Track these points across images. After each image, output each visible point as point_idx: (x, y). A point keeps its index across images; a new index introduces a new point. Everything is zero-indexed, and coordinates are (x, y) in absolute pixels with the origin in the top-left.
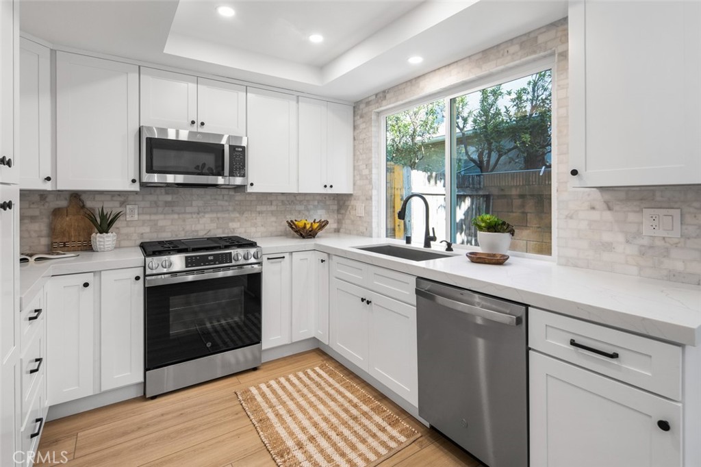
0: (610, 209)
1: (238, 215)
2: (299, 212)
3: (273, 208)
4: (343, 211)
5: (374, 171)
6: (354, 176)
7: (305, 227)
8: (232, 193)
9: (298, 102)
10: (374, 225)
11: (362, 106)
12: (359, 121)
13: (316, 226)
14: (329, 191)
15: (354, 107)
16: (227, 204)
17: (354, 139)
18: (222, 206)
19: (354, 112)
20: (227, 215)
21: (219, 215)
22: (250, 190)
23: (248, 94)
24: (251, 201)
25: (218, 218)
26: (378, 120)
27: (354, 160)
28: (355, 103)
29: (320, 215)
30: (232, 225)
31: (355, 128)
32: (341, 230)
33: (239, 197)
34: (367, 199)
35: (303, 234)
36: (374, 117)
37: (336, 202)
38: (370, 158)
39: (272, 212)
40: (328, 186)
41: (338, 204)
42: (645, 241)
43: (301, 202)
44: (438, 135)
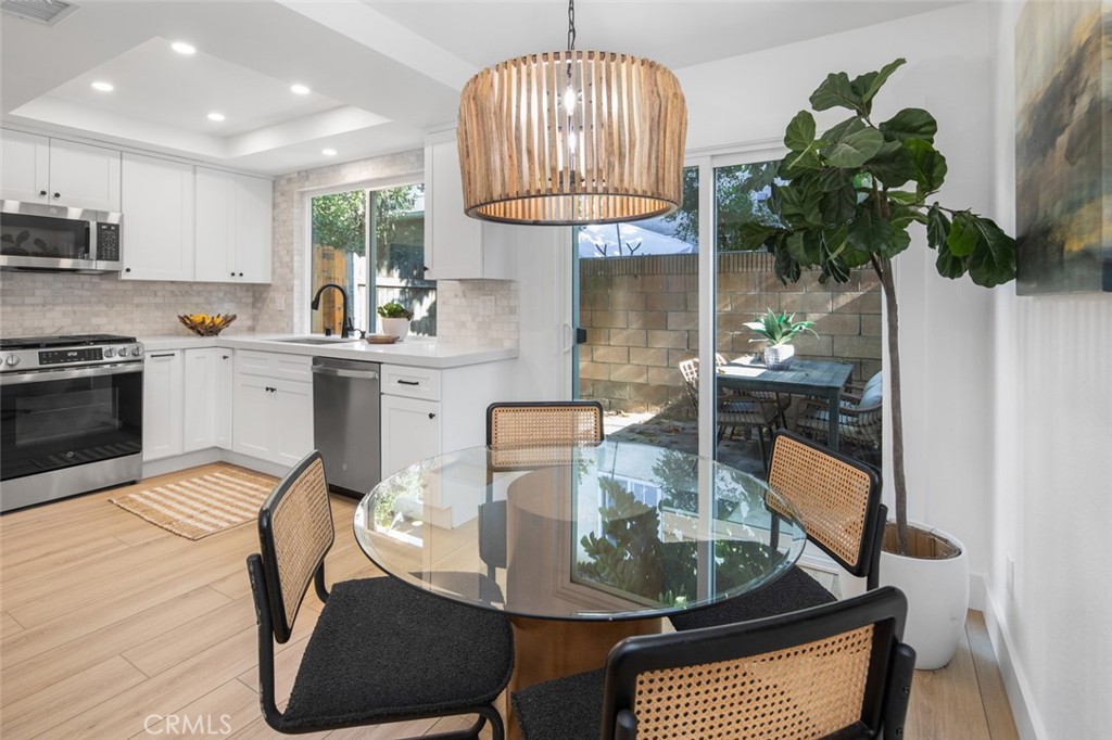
0: (465, 296)
1: (104, 308)
2: (197, 305)
3: (159, 300)
4: (259, 305)
5: (296, 258)
6: (273, 263)
7: (203, 322)
8: (96, 279)
9: (195, 173)
10: (296, 319)
11: (283, 182)
12: (280, 199)
13: (218, 321)
14: (237, 279)
15: (274, 182)
16: (88, 293)
17: (274, 219)
18: (81, 296)
19: (274, 188)
20: (88, 308)
21: (76, 308)
22: (125, 276)
23: (124, 161)
24: (125, 291)
25: (75, 313)
26: (302, 201)
27: (273, 243)
28: (275, 177)
29: (227, 309)
30: (95, 321)
31: (274, 206)
32: (258, 328)
33: (106, 285)
34: (288, 290)
35: (202, 331)
36: (296, 197)
37: (250, 294)
38: (292, 243)
39: (157, 306)
40: (237, 274)
41: (254, 296)
42: (480, 319)
43: (199, 294)
44: (413, 210)
